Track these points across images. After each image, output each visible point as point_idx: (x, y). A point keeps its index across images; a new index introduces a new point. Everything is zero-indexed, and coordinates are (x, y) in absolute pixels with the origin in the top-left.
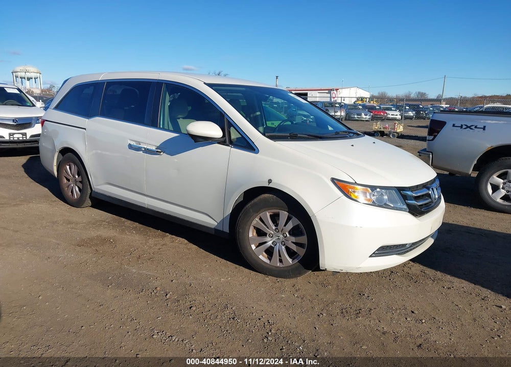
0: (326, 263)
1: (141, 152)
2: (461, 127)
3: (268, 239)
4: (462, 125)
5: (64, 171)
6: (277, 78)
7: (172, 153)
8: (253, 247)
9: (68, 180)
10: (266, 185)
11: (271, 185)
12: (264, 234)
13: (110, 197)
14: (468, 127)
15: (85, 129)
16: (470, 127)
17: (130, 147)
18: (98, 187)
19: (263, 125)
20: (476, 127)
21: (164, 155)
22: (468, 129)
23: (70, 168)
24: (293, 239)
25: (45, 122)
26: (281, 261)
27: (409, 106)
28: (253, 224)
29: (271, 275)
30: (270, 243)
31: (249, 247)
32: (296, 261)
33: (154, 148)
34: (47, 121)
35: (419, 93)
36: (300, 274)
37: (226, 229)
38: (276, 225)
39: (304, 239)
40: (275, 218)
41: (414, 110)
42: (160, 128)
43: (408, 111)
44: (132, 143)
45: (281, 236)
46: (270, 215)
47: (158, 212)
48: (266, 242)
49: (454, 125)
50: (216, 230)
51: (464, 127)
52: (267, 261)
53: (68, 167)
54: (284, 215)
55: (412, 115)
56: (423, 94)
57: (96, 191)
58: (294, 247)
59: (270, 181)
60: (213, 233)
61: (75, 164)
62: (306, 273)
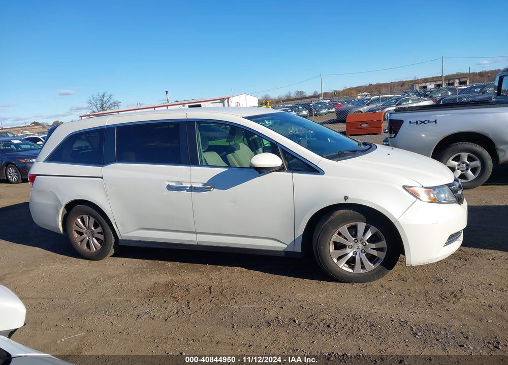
0: (412, 260)
1: (185, 191)
2: (417, 123)
3: (348, 250)
4: (417, 122)
5: (75, 225)
6: (167, 93)
7: (225, 188)
8: (335, 261)
9: (81, 234)
10: (343, 201)
11: (347, 201)
12: (343, 247)
13: (145, 242)
14: (422, 122)
15: (102, 178)
16: (424, 122)
17: (170, 188)
18: (126, 235)
19: (261, 147)
20: (429, 122)
21: (215, 191)
22: (423, 124)
23: (83, 221)
24: (373, 246)
25: (37, 176)
26: (363, 267)
27: (301, 105)
28: (332, 240)
29: (356, 282)
30: (351, 255)
31: (331, 262)
32: (378, 264)
33: (200, 186)
34: (38, 175)
35: (298, 92)
36: (383, 275)
37: (299, 249)
38: (355, 236)
39: (383, 244)
40: (353, 230)
41: (307, 109)
42: (202, 165)
43: (302, 111)
44: (172, 184)
45: (360, 245)
46: (348, 228)
47: (212, 246)
48: (347, 254)
49: (410, 122)
50: (286, 252)
51: (419, 122)
52: (351, 271)
53: (79, 220)
54: (361, 226)
55: (306, 113)
56: (301, 93)
57: (124, 239)
58: (375, 253)
59: (346, 198)
60: (283, 255)
61: (90, 215)
62: (387, 272)
